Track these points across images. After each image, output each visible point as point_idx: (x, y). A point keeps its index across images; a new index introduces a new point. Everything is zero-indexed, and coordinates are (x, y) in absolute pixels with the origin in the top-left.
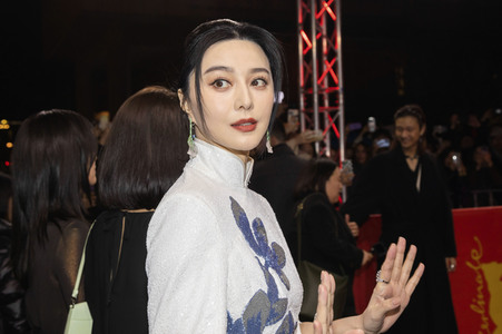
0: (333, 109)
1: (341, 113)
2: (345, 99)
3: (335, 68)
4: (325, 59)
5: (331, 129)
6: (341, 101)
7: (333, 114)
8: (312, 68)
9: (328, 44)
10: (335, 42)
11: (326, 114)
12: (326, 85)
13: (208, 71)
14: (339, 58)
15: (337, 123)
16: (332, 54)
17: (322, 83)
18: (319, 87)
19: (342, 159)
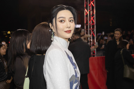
0: (93, 29)
1: (95, 30)
2: (96, 27)
3: (94, 19)
4: (91, 16)
5: (93, 34)
6: (95, 27)
7: (93, 30)
8: (88, 19)
9: (92, 13)
10: (94, 12)
11: (91, 30)
12: (91, 23)
13: (59, 18)
14: (95, 16)
15: (94, 33)
16: (93, 15)
17: (90, 22)
18: (89, 23)
19: (95, 42)
